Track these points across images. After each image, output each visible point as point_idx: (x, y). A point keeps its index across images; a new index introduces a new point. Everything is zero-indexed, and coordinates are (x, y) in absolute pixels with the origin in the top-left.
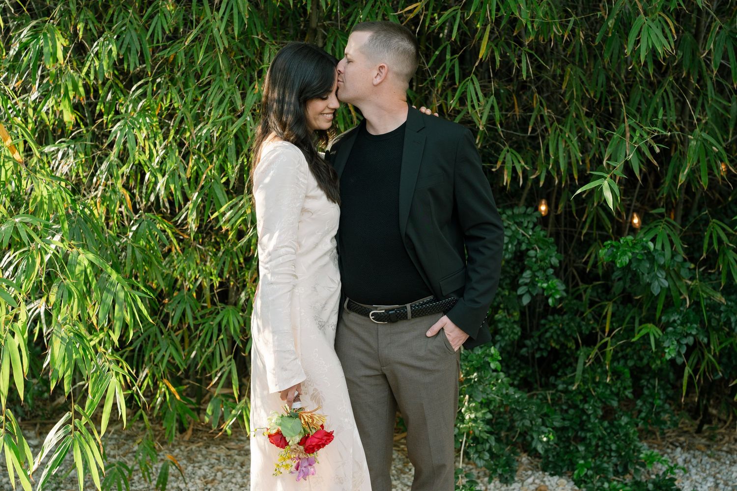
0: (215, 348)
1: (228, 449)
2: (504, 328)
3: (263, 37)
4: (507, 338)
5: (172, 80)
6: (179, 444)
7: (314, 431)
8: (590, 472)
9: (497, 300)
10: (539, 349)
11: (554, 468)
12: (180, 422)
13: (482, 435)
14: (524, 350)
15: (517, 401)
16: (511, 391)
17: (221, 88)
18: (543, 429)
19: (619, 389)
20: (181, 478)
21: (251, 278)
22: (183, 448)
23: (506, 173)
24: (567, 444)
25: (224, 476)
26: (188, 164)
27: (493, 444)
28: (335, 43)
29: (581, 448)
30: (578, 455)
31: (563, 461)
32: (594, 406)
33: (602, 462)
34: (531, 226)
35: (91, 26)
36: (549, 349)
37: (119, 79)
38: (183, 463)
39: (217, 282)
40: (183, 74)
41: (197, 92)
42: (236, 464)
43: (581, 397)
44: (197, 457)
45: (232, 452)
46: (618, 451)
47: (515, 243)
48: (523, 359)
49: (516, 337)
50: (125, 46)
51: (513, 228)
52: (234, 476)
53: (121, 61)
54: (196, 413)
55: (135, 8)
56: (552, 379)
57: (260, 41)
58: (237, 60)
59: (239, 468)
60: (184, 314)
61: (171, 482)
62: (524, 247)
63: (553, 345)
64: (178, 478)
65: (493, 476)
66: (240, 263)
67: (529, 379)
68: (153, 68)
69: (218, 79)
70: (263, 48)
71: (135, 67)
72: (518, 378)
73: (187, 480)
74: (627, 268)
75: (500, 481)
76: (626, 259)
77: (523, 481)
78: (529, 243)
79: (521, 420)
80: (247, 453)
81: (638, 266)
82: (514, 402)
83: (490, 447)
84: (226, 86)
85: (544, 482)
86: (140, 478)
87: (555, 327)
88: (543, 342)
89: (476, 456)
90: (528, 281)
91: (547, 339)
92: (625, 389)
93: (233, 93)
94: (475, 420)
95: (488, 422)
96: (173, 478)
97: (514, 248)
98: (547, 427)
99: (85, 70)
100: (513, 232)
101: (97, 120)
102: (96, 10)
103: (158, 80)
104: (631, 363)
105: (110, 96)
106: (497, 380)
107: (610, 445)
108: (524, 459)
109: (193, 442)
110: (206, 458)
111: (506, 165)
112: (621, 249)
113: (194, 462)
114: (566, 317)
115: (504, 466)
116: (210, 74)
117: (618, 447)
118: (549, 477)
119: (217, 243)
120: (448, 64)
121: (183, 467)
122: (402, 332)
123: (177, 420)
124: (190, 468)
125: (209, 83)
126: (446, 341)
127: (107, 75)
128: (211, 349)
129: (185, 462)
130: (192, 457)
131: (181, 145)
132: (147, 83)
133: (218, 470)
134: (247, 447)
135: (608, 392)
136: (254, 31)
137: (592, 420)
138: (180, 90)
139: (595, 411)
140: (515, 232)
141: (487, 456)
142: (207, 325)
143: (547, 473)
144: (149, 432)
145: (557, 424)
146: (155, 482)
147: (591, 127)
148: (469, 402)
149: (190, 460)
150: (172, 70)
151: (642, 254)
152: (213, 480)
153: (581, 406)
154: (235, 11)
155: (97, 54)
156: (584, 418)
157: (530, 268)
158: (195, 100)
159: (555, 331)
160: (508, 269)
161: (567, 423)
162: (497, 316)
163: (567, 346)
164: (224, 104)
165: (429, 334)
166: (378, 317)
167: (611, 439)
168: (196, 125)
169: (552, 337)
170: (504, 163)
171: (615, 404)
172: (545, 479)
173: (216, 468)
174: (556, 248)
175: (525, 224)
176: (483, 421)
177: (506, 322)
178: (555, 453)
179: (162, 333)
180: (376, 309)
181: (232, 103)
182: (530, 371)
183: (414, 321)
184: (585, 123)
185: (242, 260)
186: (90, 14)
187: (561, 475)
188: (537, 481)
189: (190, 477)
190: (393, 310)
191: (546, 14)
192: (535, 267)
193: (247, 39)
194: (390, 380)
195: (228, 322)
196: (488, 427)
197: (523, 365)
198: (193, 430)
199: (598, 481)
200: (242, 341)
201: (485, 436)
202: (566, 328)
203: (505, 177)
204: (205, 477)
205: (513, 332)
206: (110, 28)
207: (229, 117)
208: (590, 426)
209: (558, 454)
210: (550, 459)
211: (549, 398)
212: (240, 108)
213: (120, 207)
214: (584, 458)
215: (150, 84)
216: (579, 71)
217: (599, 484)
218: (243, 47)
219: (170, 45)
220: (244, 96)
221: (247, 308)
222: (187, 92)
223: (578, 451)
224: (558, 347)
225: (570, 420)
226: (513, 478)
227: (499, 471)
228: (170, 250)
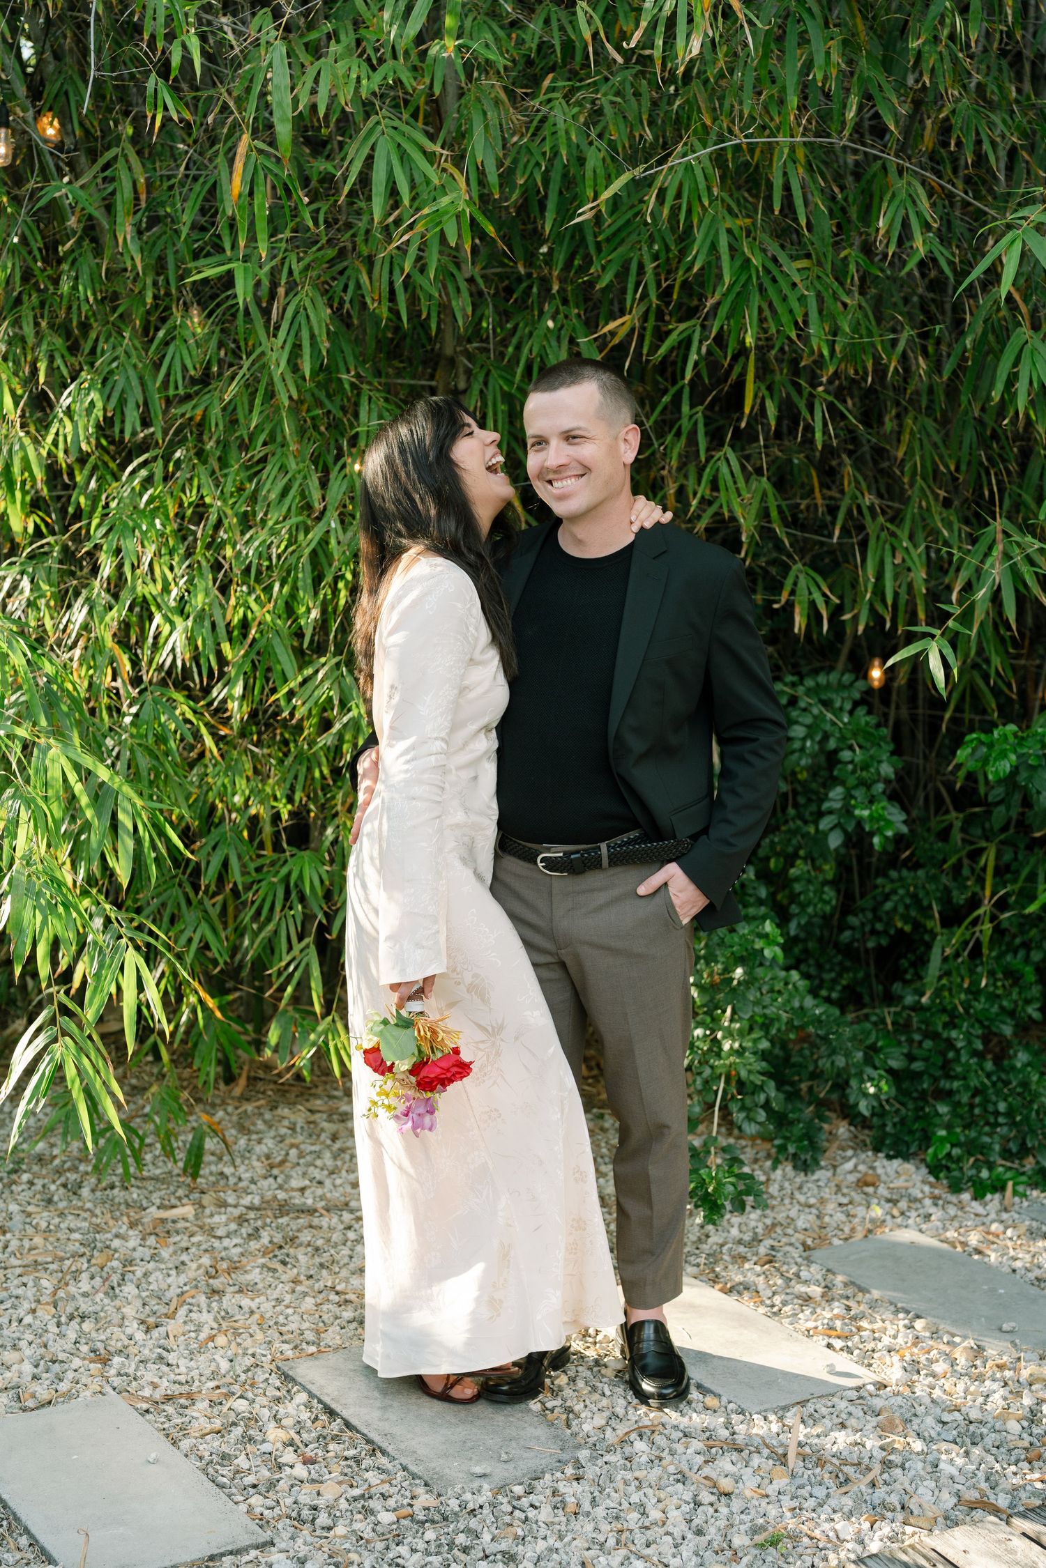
0: (279, 924)
1: (310, 1111)
2: (805, 892)
3: (358, 376)
4: (810, 910)
5: (200, 454)
6: (224, 1103)
7: (439, 1055)
8: (956, 1152)
9: (794, 842)
10: (874, 932)
11: (894, 1145)
12: (224, 1063)
13: (752, 1078)
14: (847, 935)
15: (818, 1021)
16: (809, 1001)
17: (283, 469)
18: (869, 1071)
19: (1016, 1002)
20: (226, 1158)
21: (343, 803)
22: (230, 1109)
23: (797, 610)
24: (921, 1104)
25: (301, 1156)
26: (228, 601)
27: (773, 1094)
28: (486, 383)
29: (943, 1109)
30: (937, 1120)
31: (911, 1132)
32: (968, 1035)
33: (980, 1133)
34: (848, 706)
35: (59, 362)
36: (892, 932)
37: (108, 452)
38: (231, 1133)
39: (285, 810)
40: (218, 442)
41: (243, 475)
42: (323, 1136)
43: (945, 1018)
44: (254, 1124)
45: (317, 1117)
46: (1010, 1113)
47: (818, 738)
48: (848, 951)
49: (828, 909)
50: (115, 396)
51: (815, 711)
52: (319, 1155)
53: (109, 421)
54: (253, 1049)
55: (134, 328)
56: (897, 987)
57: (352, 385)
58: (313, 418)
59: (329, 1142)
60: (225, 864)
61: (209, 1163)
62: (832, 744)
63: (899, 925)
64: (221, 1159)
65: (781, 1158)
66: (323, 777)
67: (859, 989)
68: (165, 433)
69: (279, 451)
70: (359, 395)
71: (134, 434)
72: (839, 988)
73: (238, 1161)
74: (1010, 780)
75: (795, 1167)
76: (1005, 767)
77: (835, 1167)
78: (843, 738)
79: (829, 1056)
80: (347, 1117)
81: (1030, 779)
82: (812, 1023)
83: (768, 1101)
84: (293, 465)
85: (873, 1168)
86: (156, 1157)
87: (901, 892)
88: (880, 920)
89: (742, 1115)
90: (838, 805)
91: (887, 913)
92: (1028, 1002)
93: (305, 478)
94: (740, 1052)
95: (764, 1056)
96: (212, 1158)
97: (817, 747)
98: (876, 1068)
99: (50, 438)
100: (815, 717)
101: (70, 525)
102: (68, 334)
103: (178, 454)
104: (1036, 956)
105: (93, 484)
106: (786, 984)
107: (995, 1104)
108: (843, 1130)
109: (248, 1100)
110: (270, 1127)
111: (797, 599)
112: (997, 748)
113: (249, 1132)
114: (921, 873)
115: (800, 1140)
116: (265, 444)
117: (1010, 1107)
118: (885, 1162)
119: (286, 742)
120: (685, 424)
121: (230, 1139)
122: (593, 890)
123: (219, 1062)
124: (242, 1142)
125: (264, 460)
126: (670, 906)
127: (84, 447)
128: (271, 927)
129: (233, 1132)
130: (247, 1124)
131: (217, 567)
132: (155, 459)
133: (292, 1146)
134: (344, 1108)
135: (995, 1009)
136: (341, 365)
137: (963, 1059)
138: (213, 472)
139: (970, 1043)
140: (819, 718)
141: (762, 1115)
142: (264, 883)
143: (880, 1155)
144: (171, 1080)
145: (894, 1064)
146: (181, 1164)
147: (949, 526)
148: (732, 1020)
149: (243, 1129)
150: (200, 439)
151: (1038, 756)
152: (283, 1162)
153: (945, 1035)
154: (305, 335)
155: (69, 412)
156: (951, 1055)
157: (843, 783)
158: (241, 489)
159: (902, 898)
160: (814, 786)
161: (918, 1066)
162: (792, 871)
163: (924, 926)
164: (290, 496)
165: (642, 890)
166: (551, 864)
167: (998, 1093)
168: (243, 533)
169: (895, 909)
170: (793, 593)
171: (1007, 1030)
172: (877, 1164)
173: (288, 1141)
174: (891, 747)
175: (838, 704)
176: (755, 1053)
177: (809, 881)
178: (896, 1120)
179: (189, 902)
180: (548, 850)
181: (303, 494)
182: (861, 975)
183: (612, 871)
184: (937, 518)
185: (326, 771)
186: (59, 342)
187: (906, 1157)
188: (862, 1168)
189: (243, 1157)
190: (577, 852)
191: (856, 327)
192: (851, 781)
193: (329, 380)
194: (572, 971)
195: (301, 877)
196: (764, 1064)
197: (848, 964)
198: (249, 1078)
199: (973, 1166)
200: (326, 914)
201: (758, 1080)
202: (921, 895)
203: (797, 619)
204: (268, 1157)
205: (821, 900)
206: (92, 365)
207: (300, 518)
208: (959, 1069)
209: (903, 1122)
210: (889, 1129)
211: (889, 1021)
212: (318, 506)
213: (114, 679)
214: (949, 1127)
215: (160, 462)
216: (930, 424)
217: (973, 1172)
218: (322, 395)
219: (197, 393)
220: (324, 484)
221: (339, 857)
222: (226, 475)
223: (937, 1114)
224: (908, 928)
225: (926, 1060)
226: (817, 1162)
227: (791, 1149)
228: (202, 755)
